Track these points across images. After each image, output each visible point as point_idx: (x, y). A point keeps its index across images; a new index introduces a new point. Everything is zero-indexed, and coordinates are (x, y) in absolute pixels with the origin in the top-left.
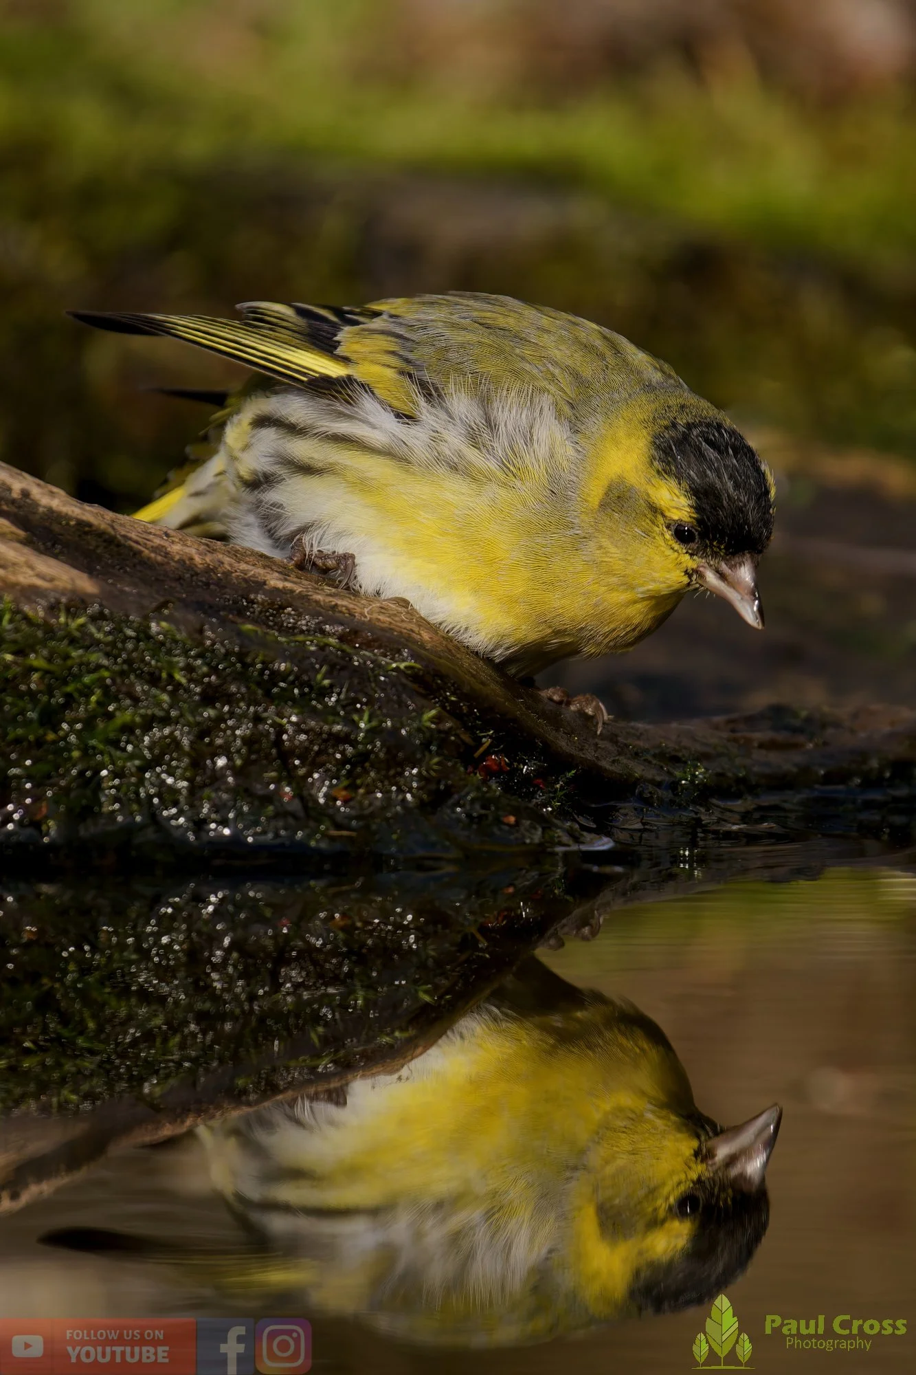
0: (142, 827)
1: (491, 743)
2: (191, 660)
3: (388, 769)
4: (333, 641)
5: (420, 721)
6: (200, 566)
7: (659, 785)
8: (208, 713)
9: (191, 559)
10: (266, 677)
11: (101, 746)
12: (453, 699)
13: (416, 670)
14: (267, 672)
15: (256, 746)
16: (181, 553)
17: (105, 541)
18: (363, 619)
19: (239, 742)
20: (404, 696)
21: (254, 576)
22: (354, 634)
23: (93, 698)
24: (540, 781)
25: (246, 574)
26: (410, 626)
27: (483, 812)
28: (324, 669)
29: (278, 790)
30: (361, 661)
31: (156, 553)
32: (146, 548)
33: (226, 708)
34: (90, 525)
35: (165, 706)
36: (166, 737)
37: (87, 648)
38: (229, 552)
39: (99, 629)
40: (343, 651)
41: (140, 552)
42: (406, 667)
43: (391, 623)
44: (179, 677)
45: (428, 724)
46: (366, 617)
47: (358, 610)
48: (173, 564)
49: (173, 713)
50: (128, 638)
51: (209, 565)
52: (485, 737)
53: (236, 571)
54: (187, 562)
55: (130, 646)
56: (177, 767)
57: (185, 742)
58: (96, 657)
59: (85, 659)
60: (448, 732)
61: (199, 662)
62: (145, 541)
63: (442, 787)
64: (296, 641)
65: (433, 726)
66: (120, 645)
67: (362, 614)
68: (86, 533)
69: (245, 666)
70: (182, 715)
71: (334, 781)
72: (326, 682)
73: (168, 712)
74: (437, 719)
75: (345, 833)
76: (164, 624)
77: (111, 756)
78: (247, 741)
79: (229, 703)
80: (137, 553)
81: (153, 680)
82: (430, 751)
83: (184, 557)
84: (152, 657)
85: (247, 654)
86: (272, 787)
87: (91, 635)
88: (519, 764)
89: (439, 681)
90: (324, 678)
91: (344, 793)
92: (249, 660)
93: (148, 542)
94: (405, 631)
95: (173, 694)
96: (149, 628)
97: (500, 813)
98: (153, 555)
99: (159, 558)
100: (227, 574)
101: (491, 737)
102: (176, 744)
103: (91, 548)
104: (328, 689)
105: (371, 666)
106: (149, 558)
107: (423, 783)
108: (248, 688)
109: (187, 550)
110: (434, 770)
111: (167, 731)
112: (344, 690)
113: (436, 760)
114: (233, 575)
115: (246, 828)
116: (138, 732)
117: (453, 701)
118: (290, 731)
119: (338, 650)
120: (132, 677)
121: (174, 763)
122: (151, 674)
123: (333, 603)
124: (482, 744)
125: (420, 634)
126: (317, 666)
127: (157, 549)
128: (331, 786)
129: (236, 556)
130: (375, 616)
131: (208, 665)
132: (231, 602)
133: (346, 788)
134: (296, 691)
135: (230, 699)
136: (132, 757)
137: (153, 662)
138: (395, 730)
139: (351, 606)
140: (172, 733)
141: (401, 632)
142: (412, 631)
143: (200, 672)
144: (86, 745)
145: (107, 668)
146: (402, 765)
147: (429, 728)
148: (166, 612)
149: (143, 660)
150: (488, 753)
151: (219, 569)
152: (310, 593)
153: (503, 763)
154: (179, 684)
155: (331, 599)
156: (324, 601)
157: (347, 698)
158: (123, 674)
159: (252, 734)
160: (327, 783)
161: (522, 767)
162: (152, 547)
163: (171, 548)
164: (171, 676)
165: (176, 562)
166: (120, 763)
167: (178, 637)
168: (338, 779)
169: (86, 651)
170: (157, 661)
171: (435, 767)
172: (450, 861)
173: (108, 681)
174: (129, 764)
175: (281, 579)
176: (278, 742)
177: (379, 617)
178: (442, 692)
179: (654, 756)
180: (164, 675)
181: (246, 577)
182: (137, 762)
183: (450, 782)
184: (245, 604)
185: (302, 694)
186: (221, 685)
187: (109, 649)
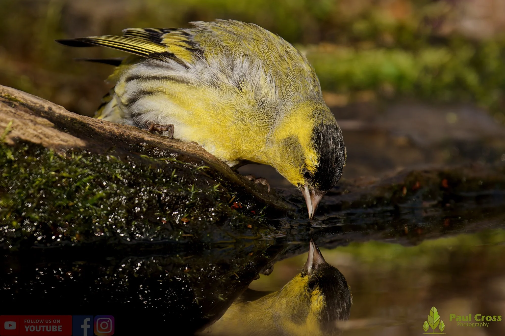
0: (109, 237)
1: (236, 197)
2: (123, 170)
3: (203, 209)
4: (175, 159)
5: (213, 189)
6: (118, 134)
7: (294, 211)
8: (132, 190)
9: (114, 131)
10: (152, 175)
11: (91, 206)
12: (222, 180)
13: (207, 169)
14: (152, 173)
15: (151, 203)
16: (110, 129)
17: (82, 125)
18: (184, 150)
19: (144, 201)
20: (205, 180)
21: (138, 136)
22: (182, 156)
23: (87, 188)
24: (254, 211)
25: (135, 136)
26: (201, 152)
27: (240, 224)
28: (174, 171)
29: (161, 220)
30: (187, 167)
31: (100, 129)
32: (96, 127)
33: (138, 188)
34: (76, 120)
35: (115, 189)
36: (116, 201)
37: (83, 168)
38: (126, 128)
39: (87, 160)
40: (180, 163)
41: (95, 129)
42: (204, 168)
43: (194, 151)
44: (119, 177)
45: (216, 190)
46: (185, 150)
47: (181, 147)
48: (107, 133)
49: (118, 191)
50: (98, 163)
51: (121, 133)
52: (233, 195)
53: (131, 135)
54: (113, 132)
55: (99, 166)
56: (121, 213)
57: (124, 202)
58: (87, 171)
59: (83, 172)
60: (223, 193)
61: (126, 170)
62: (96, 125)
63: (224, 215)
64: (161, 160)
65: (218, 191)
66: (95, 166)
67: (183, 148)
68: (75, 123)
69: (144, 171)
70: (121, 192)
71: (182, 215)
72: (175, 176)
73: (116, 191)
74: (219, 188)
75: (188, 235)
76: (112, 156)
77: (95, 210)
78: (147, 201)
79: (139, 186)
80: (93, 130)
81: (109, 179)
82: (218, 201)
83: (111, 130)
84: (108, 170)
85: (144, 166)
86: (158, 218)
87: (84, 163)
88: (246, 205)
89: (216, 173)
90: (174, 174)
91: (186, 219)
92: (146, 169)
93: (97, 125)
94: (200, 154)
95: (117, 183)
96: (107, 158)
97: (247, 224)
98: (99, 130)
99: (102, 131)
100: (128, 136)
101: (235, 195)
102: (120, 203)
103: (77, 129)
104: (176, 178)
105: (191, 168)
106: (98, 132)
107: (217, 214)
108: (146, 180)
109: (112, 127)
110: (220, 208)
111: (116, 199)
112: (183, 178)
113: (220, 204)
114: (131, 136)
115: (150, 235)
116: (105, 200)
117: (221, 181)
118: (163, 196)
119: (177, 163)
120: (101, 178)
121: (120, 211)
122: (108, 177)
123: (171, 145)
124: (232, 198)
125: (205, 155)
126: (171, 170)
127: (100, 128)
128: (181, 217)
129: (128, 129)
130: (188, 149)
131: (130, 172)
132: (133, 147)
133: (186, 217)
134: (164, 180)
135: (139, 184)
136: (103, 210)
137: (109, 172)
138: (204, 193)
139: (178, 146)
140: (118, 199)
141: (199, 155)
142: (202, 154)
143: (127, 174)
144: (85, 206)
145: (91, 175)
146: (208, 207)
147: (217, 192)
148: (111, 151)
149: (105, 171)
150: (234, 201)
151: (125, 134)
152: (161, 142)
153: (240, 205)
154: (119, 180)
155: (170, 143)
156: (168, 144)
157: (184, 181)
158: (97, 177)
159: (149, 198)
160: (179, 216)
161: (246, 206)
162: (99, 127)
163: (106, 127)
164: (116, 177)
165: (108, 132)
166: (99, 213)
167: (118, 161)
168: (183, 214)
169: (83, 169)
170: (110, 171)
171: (221, 207)
172: (231, 244)
173: (92, 180)
174: (102, 213)
175: (149, 137)
176: (159, 201)
177: (189, 149)
178: (218, 177)
179: (290, 200)
180: (113, 177)
181: (136, 137)
182: (105, 212)
183: (226, 213)
184: (138, 147)
185: (167, 181)
186: (135, 179)
187: (91, 168)
